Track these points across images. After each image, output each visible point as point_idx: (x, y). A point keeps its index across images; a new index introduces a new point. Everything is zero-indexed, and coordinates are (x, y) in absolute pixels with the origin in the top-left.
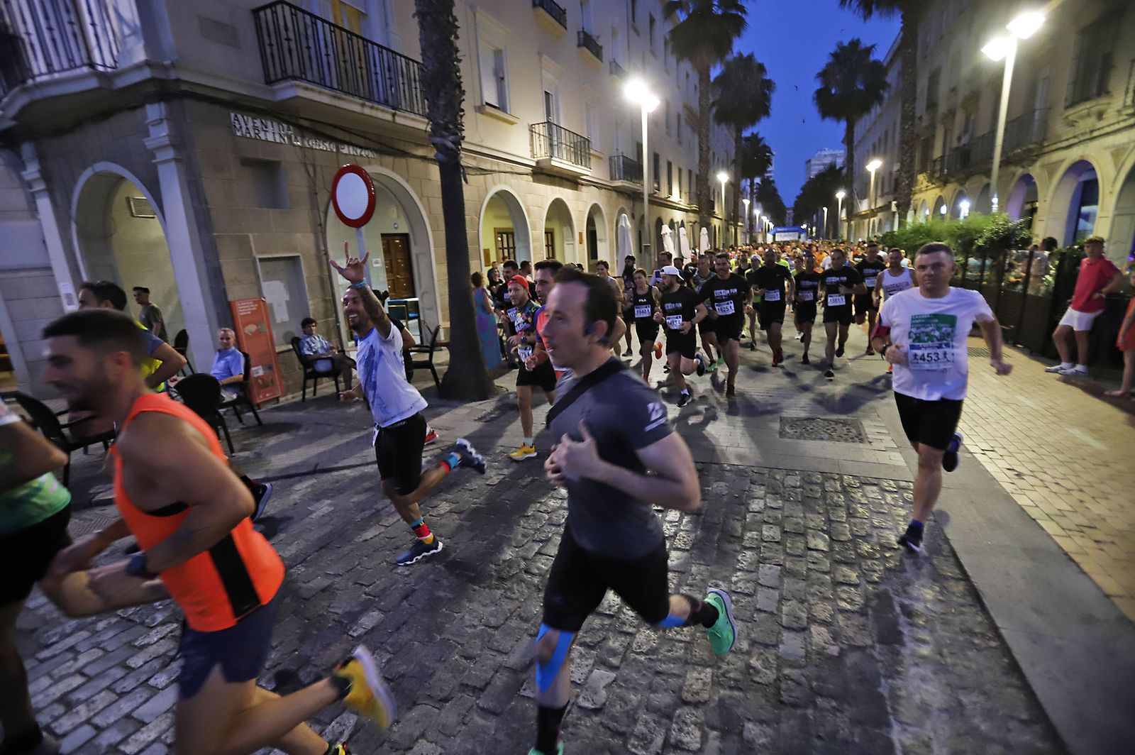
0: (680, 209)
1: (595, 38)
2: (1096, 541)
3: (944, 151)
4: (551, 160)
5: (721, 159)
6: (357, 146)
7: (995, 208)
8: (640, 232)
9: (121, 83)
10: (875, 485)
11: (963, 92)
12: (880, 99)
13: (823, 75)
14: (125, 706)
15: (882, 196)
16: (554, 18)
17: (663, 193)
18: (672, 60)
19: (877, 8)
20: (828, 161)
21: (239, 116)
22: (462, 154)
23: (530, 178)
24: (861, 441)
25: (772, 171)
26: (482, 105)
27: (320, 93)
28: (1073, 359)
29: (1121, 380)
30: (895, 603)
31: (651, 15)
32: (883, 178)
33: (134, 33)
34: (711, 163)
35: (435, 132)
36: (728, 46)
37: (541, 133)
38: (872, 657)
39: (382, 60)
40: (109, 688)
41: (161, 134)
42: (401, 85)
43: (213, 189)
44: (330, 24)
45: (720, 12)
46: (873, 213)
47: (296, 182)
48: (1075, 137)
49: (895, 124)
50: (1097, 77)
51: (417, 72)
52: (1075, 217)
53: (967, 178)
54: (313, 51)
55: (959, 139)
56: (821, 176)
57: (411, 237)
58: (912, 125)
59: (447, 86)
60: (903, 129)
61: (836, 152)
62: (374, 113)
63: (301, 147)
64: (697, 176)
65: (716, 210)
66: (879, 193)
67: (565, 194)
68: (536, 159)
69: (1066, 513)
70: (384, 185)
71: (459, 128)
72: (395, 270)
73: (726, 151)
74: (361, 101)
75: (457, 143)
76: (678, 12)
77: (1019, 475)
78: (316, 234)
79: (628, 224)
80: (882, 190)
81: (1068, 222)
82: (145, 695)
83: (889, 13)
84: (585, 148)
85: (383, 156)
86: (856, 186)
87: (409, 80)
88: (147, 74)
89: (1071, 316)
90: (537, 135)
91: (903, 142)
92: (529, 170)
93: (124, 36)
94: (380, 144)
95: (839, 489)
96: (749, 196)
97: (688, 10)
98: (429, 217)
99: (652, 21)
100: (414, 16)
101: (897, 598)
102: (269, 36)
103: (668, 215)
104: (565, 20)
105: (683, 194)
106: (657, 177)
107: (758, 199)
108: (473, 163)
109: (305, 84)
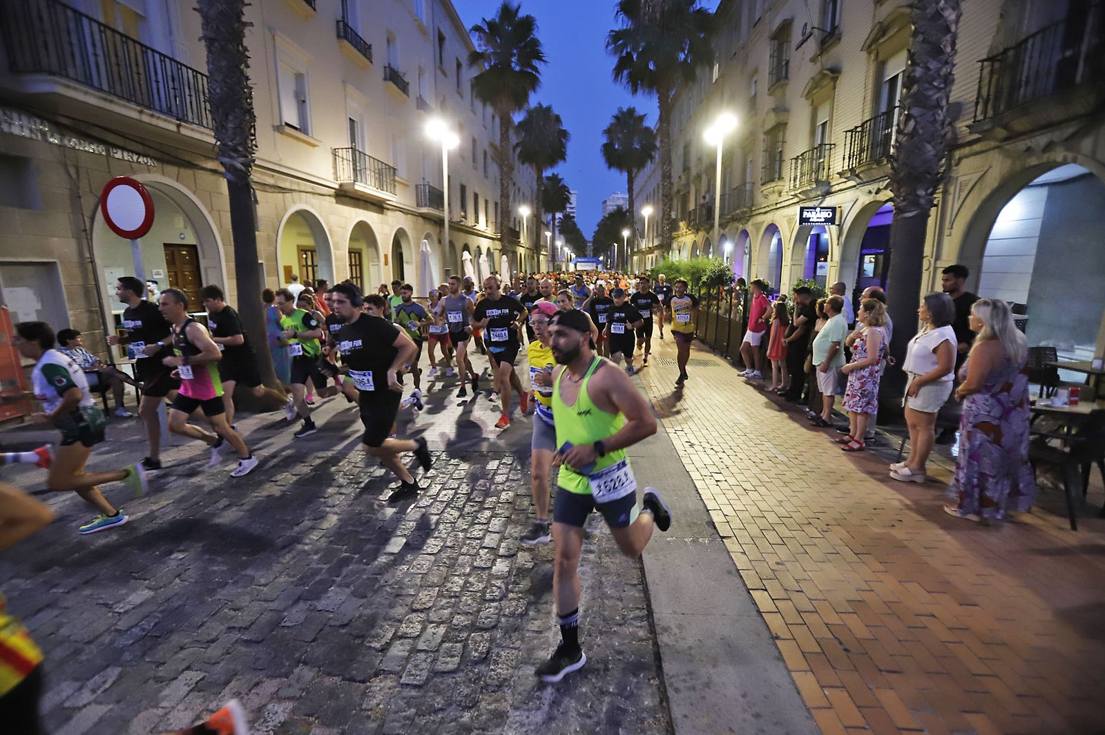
0: (486, 237)
1: (401, 75)
4: (354, 184)
6: (133, 152)
11: (705, 162)
13: (608, 132)
15: (657, 237)
16: (359, 51)
17: (470, 222)
19: (641, 88)
22: (255, 170)
23: (333, 200)
26: (281, 125)
27: (86, 93)
32: (657, 222)
34: (512, 198)
35: (222, 152)
37: (345, 157)
39: (164, 69)
42: (188, 98)
44: (100, 24)
45: (517, 68)
46: (651, 251)
48: (768, 206)
50: (777, 166)
51: (206, 86)
53: (711, 228)
57: (199, 249)
60: (663, 185)
62: (154, 121)
63: (60, 146)
65: (521, 239)
67: (370, 217)
68: (339, 182)
71: (249, 151)
74: (138, 108)
75: (247, 165)
76: (481, 62)
79: (429, 249)
80: (653, 233)
83: (650, 93)
84: (390, 175)
85: (165, 165)
86: (635, 227)
87: (197, 91)
89: (749, 336)
90: (341, 159)
92: (332, 192)
94: (162, 152)
96: (551, 229)
97: (490, 62)
98: (220, 232)
99: (459, 65)
103: (475, 241)
104: (371, 55)
105: (489, 223)
106: (463, 207)
107: (561, 232)
108: (271, 181)
109: (65, 81)
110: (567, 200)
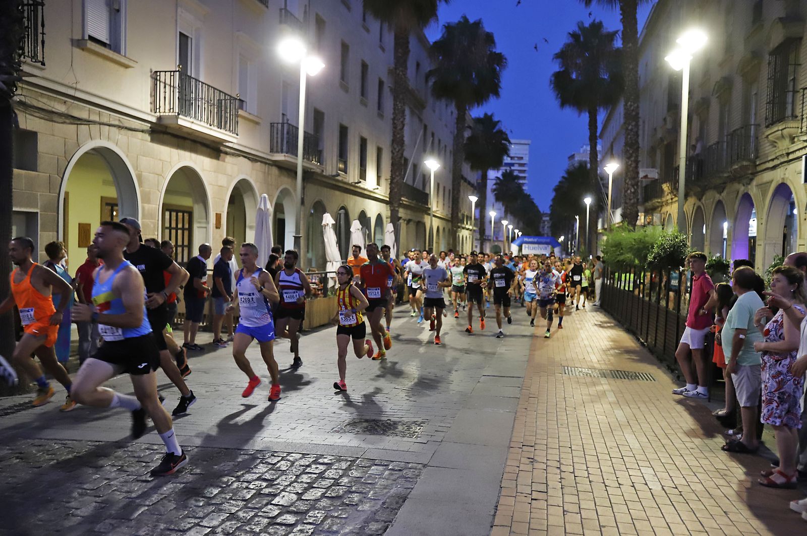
0: (375, 199)
4: (178, 118)
17: (352, 176)
23: (147, 137)
26: (83, 39)
36: (432, 10)
37: (169, 83)
48: (777, 158)
68: (157, 115)
89: (687, 335)
92: (146, 126)
103: (356, 205)
105: (383, 181)
106: (343, 156)
107: (498, 198)
108: (61, 108)
110: (505, 151)
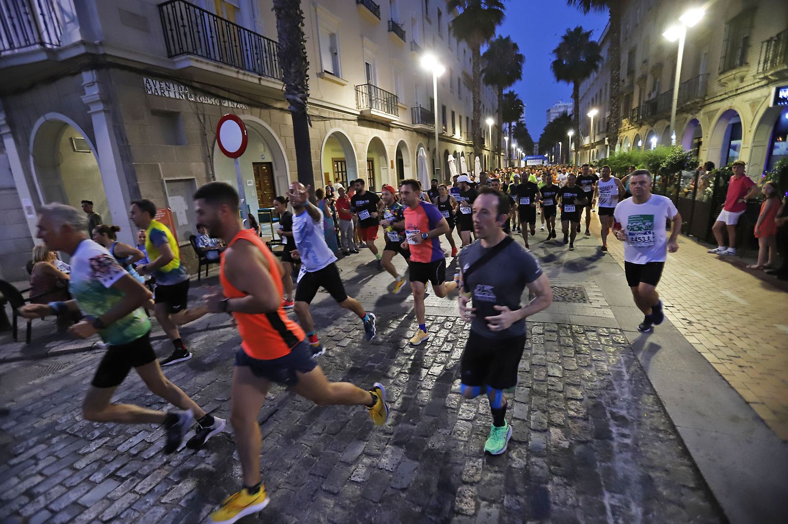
1: (400, 26)
2: (740, 366)
3: (640, 103)
4: (370, 111)
5: (488, 109)
6: (234, 101)
7: (674, 142)
8: (433, 160)
9: (63, 56)
10: (594, 331)
11: (652, 63)
12: (596, 67)
13: (557, 51)
14: (73, 496)
15: (599, 134)
16: (371, 11)
17: (449, 133)
18: (454, 41)
19: (593, 5)
20: (562, 110)
21: (150, 80)
22: (308, 106)
23: (356, 123)
24: (585, 301)
25: (524, 117)
26: (322, 72)
27: (207, 64)
28: (726, 244)
29: (757, 257)
30: (607, 411)
31: (439, 9)
32: (599, 122)
33: (72, 21)
34: (482, 112)
35: (288, 91)
36: (492, 31)
37: (364, 92)
38: (591, 448)
39: (251, 41)
40: (61, 484)
41: (93, 93)
42: (265, 59)
43: (132, 132)
44: (214, 15)
45: (486, 8)
46: (593, 146)
47: (191, 126)
48: (726, 94)
49: (606, 85)
50: (739, 52)
51: (275, 50)
52: (727, 148)
53: (655, 122)
54: (201, 34)
55: (650, 95)
56: (557, 120)
57: (274, 165)
58: (618, 85)
59: (297, 59)
61: (567, 104)
62: (246, 78)
63: (194, 102)
64: (472, 121)
65: (486, 144)
66: (597, 132)
67: (381, 134)
68: (360, 110)
69: (721, 348)
70: (254, 129)
71: (305, 88)
72: (262, 188)
73: (492, 104)
74: (236, 70)
75: (304, 99)
76: (457, 7)
77: (690, 323)
78: (206, 163)
79: (425, 154)
80: (599, 130)
81: (723, 151)
82: (87, 488)
83: (601, 9)
84: (394, 102)
85: (252, 108)
86: (580, 127)
87: (270, 55)
88: (82, 50)
89: (724, 216)
90: (361, 93)
91: (612, 97)
92: (355, 117)
93: (65, 23)
94: (250, 99)
95: (570, 334)
96: (508, 134)
97: (465, 7)
98: (286, 151)
99: (440, 14)
100: (272, 11)
101: (608, 408)
102: (170, 23)
103: (453, 148)
104: (379, 13)
105: (463, 134)
106: (444, 122)
107: (515, 137)
108: (316, 113)
109: (196, 58)
